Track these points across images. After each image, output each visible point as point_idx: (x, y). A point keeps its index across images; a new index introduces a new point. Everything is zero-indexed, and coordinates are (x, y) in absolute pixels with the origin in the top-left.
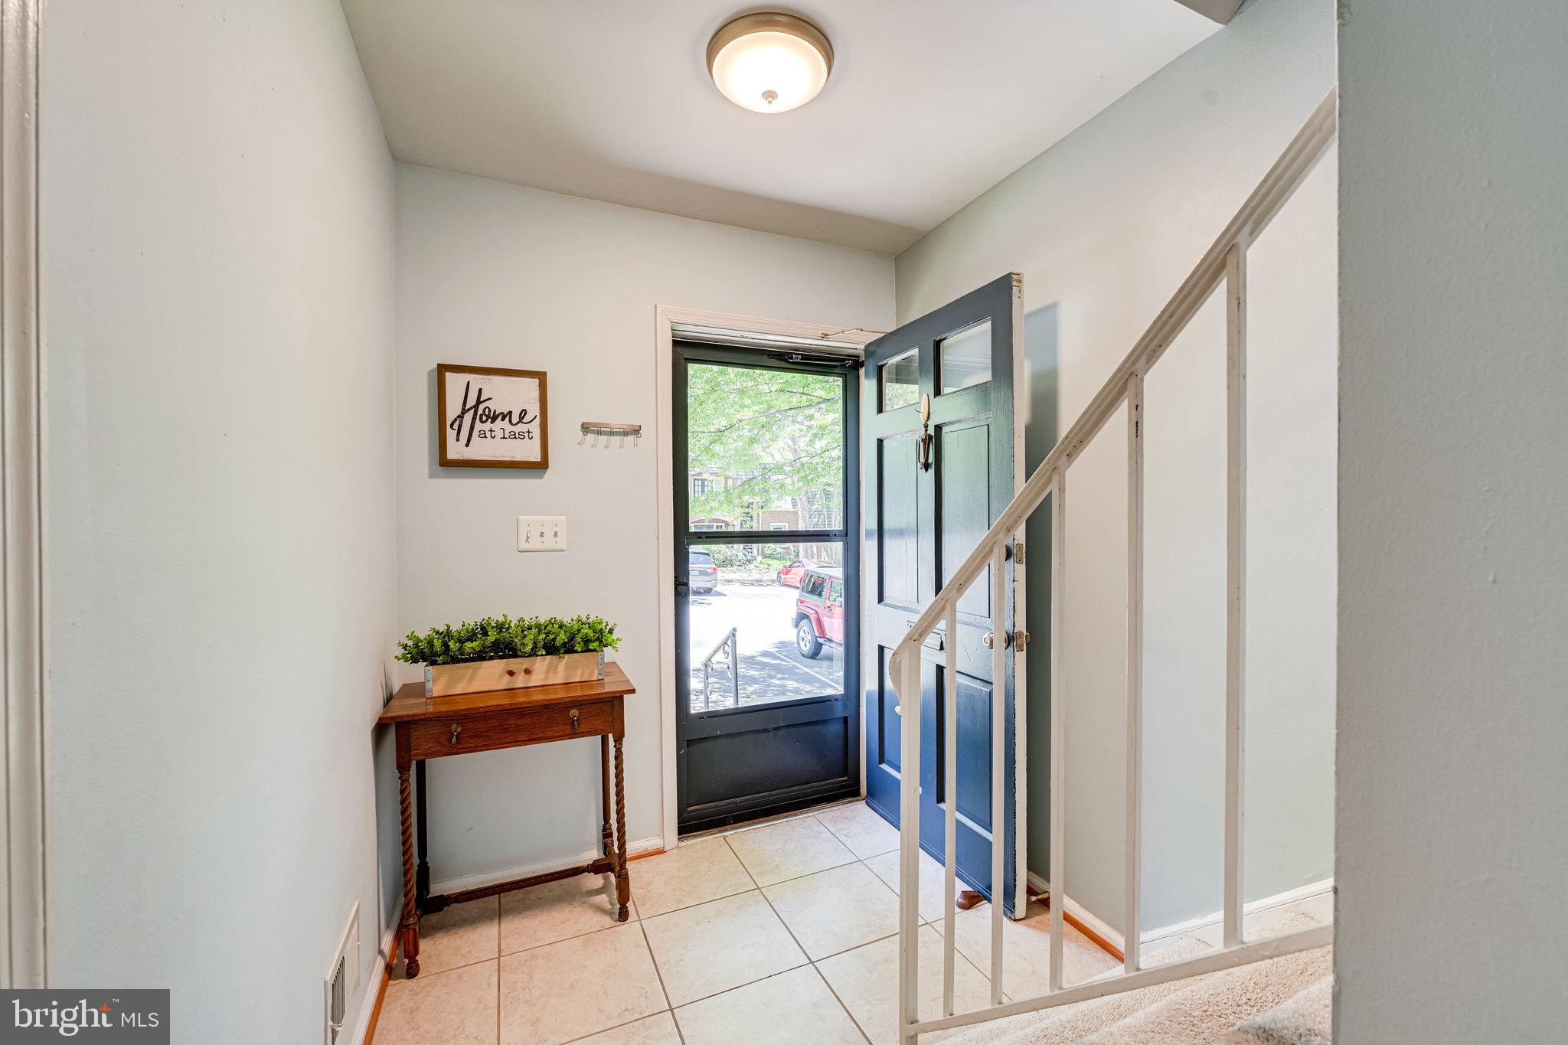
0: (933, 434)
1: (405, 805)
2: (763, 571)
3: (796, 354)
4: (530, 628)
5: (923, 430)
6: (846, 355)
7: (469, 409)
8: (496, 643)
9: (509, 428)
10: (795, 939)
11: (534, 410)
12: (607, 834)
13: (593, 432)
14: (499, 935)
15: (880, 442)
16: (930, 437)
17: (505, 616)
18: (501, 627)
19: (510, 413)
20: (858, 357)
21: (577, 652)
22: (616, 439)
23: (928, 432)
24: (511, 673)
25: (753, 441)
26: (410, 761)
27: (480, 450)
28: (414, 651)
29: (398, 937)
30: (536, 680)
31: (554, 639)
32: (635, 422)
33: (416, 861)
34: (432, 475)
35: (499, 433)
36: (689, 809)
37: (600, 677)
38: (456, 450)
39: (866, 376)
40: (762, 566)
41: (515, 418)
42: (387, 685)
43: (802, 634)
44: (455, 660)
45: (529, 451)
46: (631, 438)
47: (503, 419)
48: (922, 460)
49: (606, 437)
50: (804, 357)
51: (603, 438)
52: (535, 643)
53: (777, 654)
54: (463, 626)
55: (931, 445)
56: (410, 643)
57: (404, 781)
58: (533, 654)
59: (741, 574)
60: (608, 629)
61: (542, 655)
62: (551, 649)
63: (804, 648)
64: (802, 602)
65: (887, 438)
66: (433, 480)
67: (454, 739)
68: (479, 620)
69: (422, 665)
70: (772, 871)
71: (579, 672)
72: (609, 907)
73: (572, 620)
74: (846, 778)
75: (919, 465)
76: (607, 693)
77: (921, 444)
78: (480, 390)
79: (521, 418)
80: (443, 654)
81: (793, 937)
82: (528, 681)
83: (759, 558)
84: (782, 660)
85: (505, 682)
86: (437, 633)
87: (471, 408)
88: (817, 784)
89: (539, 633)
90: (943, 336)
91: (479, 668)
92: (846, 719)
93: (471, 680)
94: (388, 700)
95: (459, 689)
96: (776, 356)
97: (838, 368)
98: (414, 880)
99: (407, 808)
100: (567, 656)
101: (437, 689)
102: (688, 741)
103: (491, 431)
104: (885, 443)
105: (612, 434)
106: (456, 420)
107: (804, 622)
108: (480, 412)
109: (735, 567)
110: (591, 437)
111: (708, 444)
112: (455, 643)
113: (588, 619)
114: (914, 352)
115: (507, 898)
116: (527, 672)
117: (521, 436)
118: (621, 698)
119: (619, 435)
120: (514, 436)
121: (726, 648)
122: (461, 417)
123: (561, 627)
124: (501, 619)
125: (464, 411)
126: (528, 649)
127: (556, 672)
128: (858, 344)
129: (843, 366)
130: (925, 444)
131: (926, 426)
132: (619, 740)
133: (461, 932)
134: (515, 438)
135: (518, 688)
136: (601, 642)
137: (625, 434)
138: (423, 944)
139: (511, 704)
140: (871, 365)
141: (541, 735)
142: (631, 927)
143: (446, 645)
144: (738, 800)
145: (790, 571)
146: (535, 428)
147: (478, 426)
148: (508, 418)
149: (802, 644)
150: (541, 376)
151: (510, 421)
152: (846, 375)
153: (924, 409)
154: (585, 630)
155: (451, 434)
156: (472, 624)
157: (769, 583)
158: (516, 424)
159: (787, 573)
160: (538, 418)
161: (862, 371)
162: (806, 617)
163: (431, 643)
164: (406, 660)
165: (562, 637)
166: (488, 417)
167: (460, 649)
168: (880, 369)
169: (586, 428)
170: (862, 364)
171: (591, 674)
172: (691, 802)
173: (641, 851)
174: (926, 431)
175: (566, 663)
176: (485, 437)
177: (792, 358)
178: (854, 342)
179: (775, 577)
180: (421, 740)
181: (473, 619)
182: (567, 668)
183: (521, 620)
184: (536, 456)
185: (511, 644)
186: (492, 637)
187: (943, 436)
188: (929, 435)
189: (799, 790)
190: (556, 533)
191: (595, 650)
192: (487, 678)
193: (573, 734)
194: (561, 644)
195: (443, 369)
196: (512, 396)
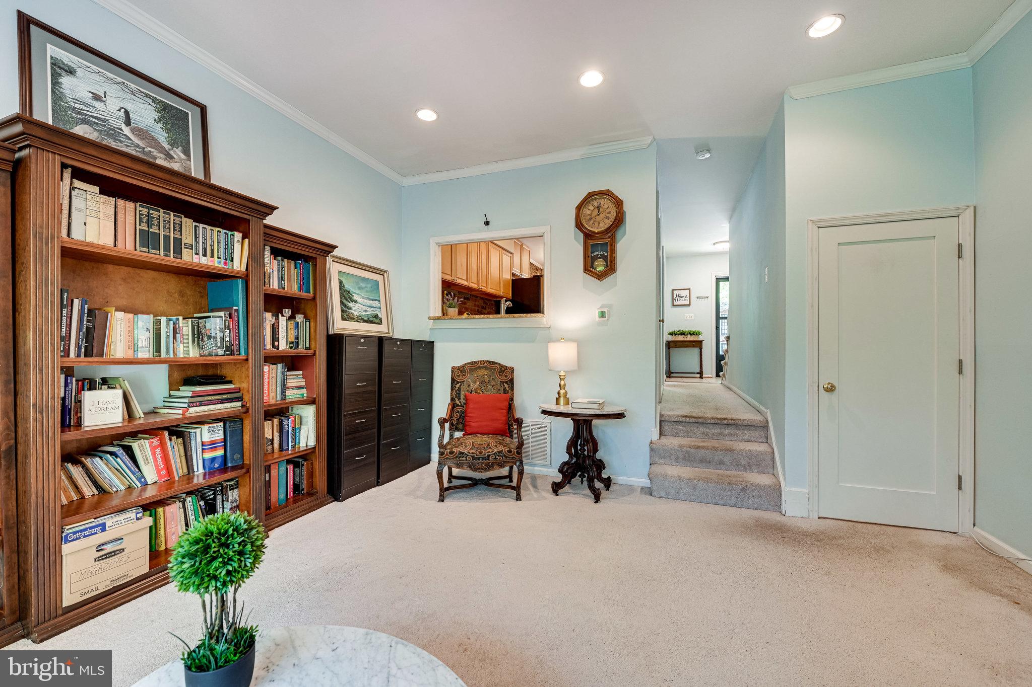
1: (669, 354)
9: (684, 299)
11: (688, 295)
12: (699, 368)
13: (699, 298)
18: (682, 331)
26: (670, 348)
27: (679, 303)
28: (671, 333)
30: (688, 339)
32: (708, 295)
33: (669, 366)
34: (671, 307)
35: (682, 300)
38: (675, 303)
42: (667, 338)
44: (677, 335)
46: (707, 299)
49: (701, 299)
54: (677, 330)
57: (669, 351)
58: (687, 335)
60: (701, 332)
62: (691, 334)
67: (676, 346)
68: (679, 330)
69: (672, 335)
71: (694, 338)
73: (694, 330)
76: (699, 341)
78: (679, 293)
79: (686, 297)
80: (675, 334)
85: (683, 339)
86: (673, 331)
87: (678, 296)
89: (689, 332)
94: (667, 340)
95: (677, 339)
98: (669, 369)
99: (669, 356)
101: (674, 339)
105: (703, 298)
106: (675, 298)
115: (682, 375)
116: (686, 337)
117: (686, 300)
118: (703, 343)
119: (705, 298)
127: (691, 338)
132: (702, 349)
133: (675, 378)
135: (685, 340)
141: (689, 347)
146: (688, 298)
147: (679, 299)
150: (689, 289)
151: (684, 297)
154: (696, 331)
155: (674, 301)
164: (670, 335)
165: (692, 332)
167: (677, 333)
169: (697, 298)
171: (697, 339)
173: (707, 375)
175: (693, 336)
180: (672, 346)
183: (686, 330)
184: (688, 303)
185: (684, 333)
190: (692, 316)
191: (698, 335)
192: (680, 338)
193: (694, 347)
194: (692, 334)
195: (673, 290)
196: (685, 293)
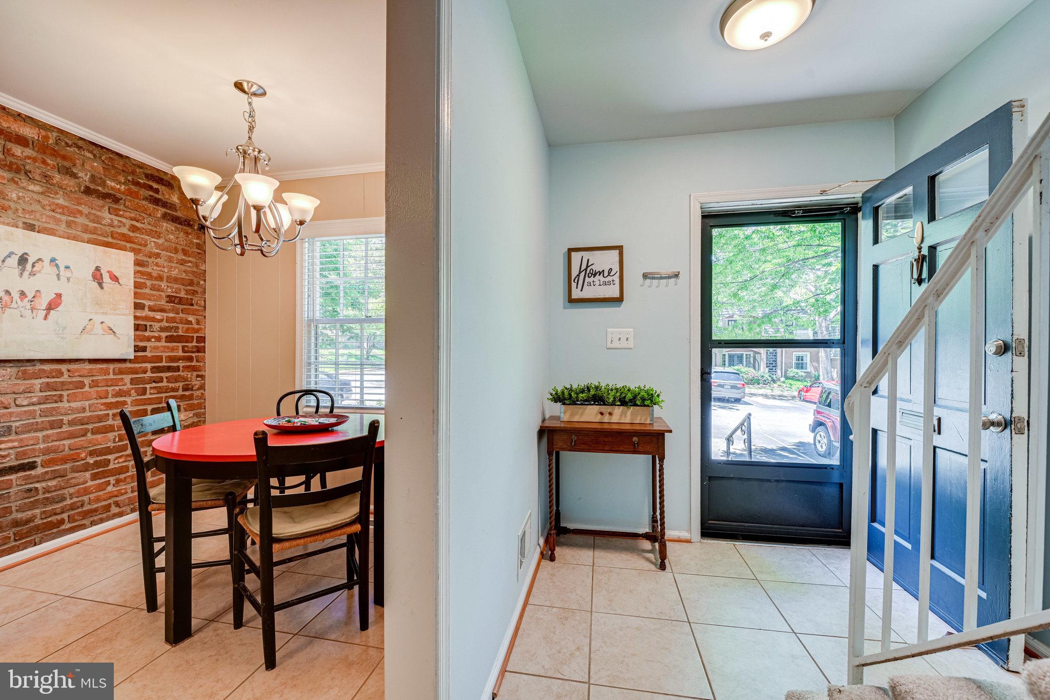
0: (926, 254)
1: (550, 473)
2: (786, 389)
3: (797, 210)
4: (612, 390)
5: (917, 251)
6: (844, 204)
7: (583, 271)
8: (594, 396)
9: (602, 279)
10: (783, 616)
11: (616, 268)
12: (654, 520)
13: (649, 278)
14: (594, 556)
15: (876, 268)
16: (924, 257)
17: (599, 383)
18: (597, 388)
19: (603, 271)
20: (857, 203)
21: (637, 405)
22: (664, 281)
23: (922, 253)
24: (602, 414)
25: (775, 287)
26: (553, 451)
27: (588, 293)
28: (556, 396)
29: (547, 541)
30: (615, 419)
31: (625, 397)
32: (676, 270)
33: (555, 508)
34: (565, 308)
35: (597, 283)
36: (709, 522)
37: (651, 422)
38: (576, 294)
39: (863, 218)
40: (784, 385)
41: (606, 274)
42: (543, 414)
43: (818, 438)
44: (574, 403)
45: (614, 292)
46: (673, 280)
47: (599, 275)
48: (915, 276)
49: (657, 280)
50: (805, 211)
51: (655, 282)
52: (614, 398)
53: (794, 450)
54: (578, 386)
55: (925, 263)
56: (554, 393)
57: (550, 460)
58: (613, 404)
59: (764, 390)
60: (656, 395)
61: (618, 405)
62: (623, 403)
63: (820, 449)
64: (819, 412)
65: (884, 262)
66: (565, 310)
67: (573, 443)
68: (586, 384)
69: (558, 404)
70: (769, 573)
71: (639, 418)
72: (654, 560)
73: (636, 388)
74: (841, 531)
75: (913, 281)
76: (655, 430)
77: (915, 263)
78: (588, 260)
79: (609, 273)
80: (569, 399)
81: (781, 614)
82: (611, 419)
83: (783, 379)
84: (799, 456)
85: (598, 418)
86: (566, 388)
87: (584, 270)
88: (814, 529)
89: (617, 392)
90: (938, 171)
91: (586, 409)
92: (841, 485)
93: (582, 414)
94: (544, 420)
95: (576, 419)
96: (781, 214)
97: (838, 215)
98: (554, 517)
99: (551, 479)
100: (632, 407)
101: (565, 417)
102: (709, 477)
103: (593, 282)
104: (881, 268)
105: (661, 278)
106: (576, 277)
107: (819, 429)
108: (588, 272)
109: (761, 385)
110: (648, 281)
111: (736, 291)
112: (575, 394)
113: (645, 388)
114: (909, 190)
115: (599, 540)
116: (610, 414)
117: (609, 283)
118: (663, 435)
119: (666, 279)
120: (605, 284)
121: (743, 428)
122: (578, 275)
123: (629, 390)
124: (597, 384)
125: (580, 272)
126: (611, 400)
127: (626, 416)
128: (855, 193)
129: (842, 213)
130: (918, 263)
131: (920, 249)
132: (662, 459)
133: (575, 549)
134: (606, 285)
135: (605, 423)
136: (652, 401)
137: (669, 277)
138: (557, 549)
139: (601, 429)
140: (868, 209)
141: (617, 449)
142: (666, 575)
143: (570, 395)
144: (746, 525)
145: (810, 389)
146: (616, 278)
147: (587, 279)
148: (602, 274)
149: (818, 446)
150: (620, 248)
151: (603, 276)
152: (844, 219)
153: (917, 235)
154: (643, 393)
155: (574, 285)
156: (583, 385)
157: (790, 398)
158: (607, 276)
159: (807, 391)
160: (618, 273)
161: (860, 215)
162: (821, 424)
163: (563, 393)
164: (552, 401)
165: (629, 396)
166: (592, 274)
167: (577, 397)
168: (876, 210)
169: (645, 276)
170: (860, 209)
171: (646, 420)
172: (711, 517)
173: (676, 538)
174: (920, 252)
175: (632, 412)
176: (590, 285)
177: (794, 213)
178: (851, 192)
179: (796, 394)
180: (559, 441)
181: (583, 384)
182: (632, 414)
183: (608, 385)
184: (617, 294)
185: (602, 397)
186: (592, 392)
187: (937, 254)
188: (923, 255)
189: (797, 530)
190: (627, 338)
191: (648, 406)
192: (590, 415)
193: (635, 452)
194: (628, 399)
195: (570, 250)
196: (606, 261)
